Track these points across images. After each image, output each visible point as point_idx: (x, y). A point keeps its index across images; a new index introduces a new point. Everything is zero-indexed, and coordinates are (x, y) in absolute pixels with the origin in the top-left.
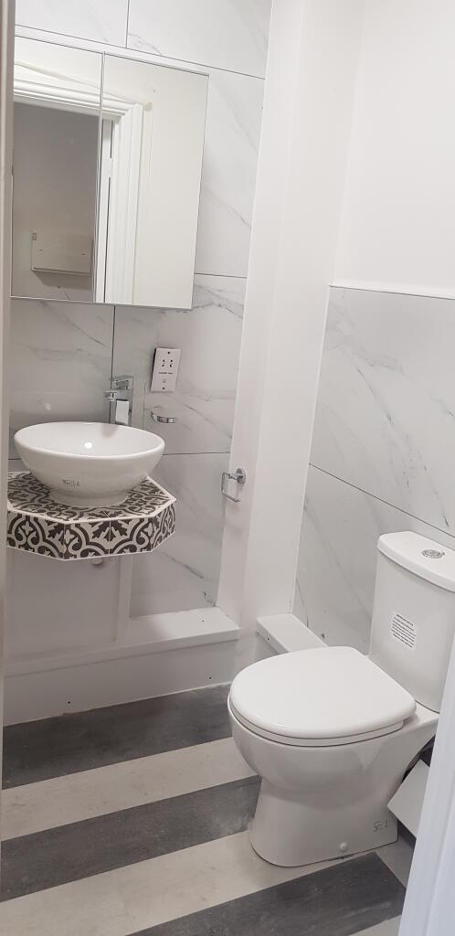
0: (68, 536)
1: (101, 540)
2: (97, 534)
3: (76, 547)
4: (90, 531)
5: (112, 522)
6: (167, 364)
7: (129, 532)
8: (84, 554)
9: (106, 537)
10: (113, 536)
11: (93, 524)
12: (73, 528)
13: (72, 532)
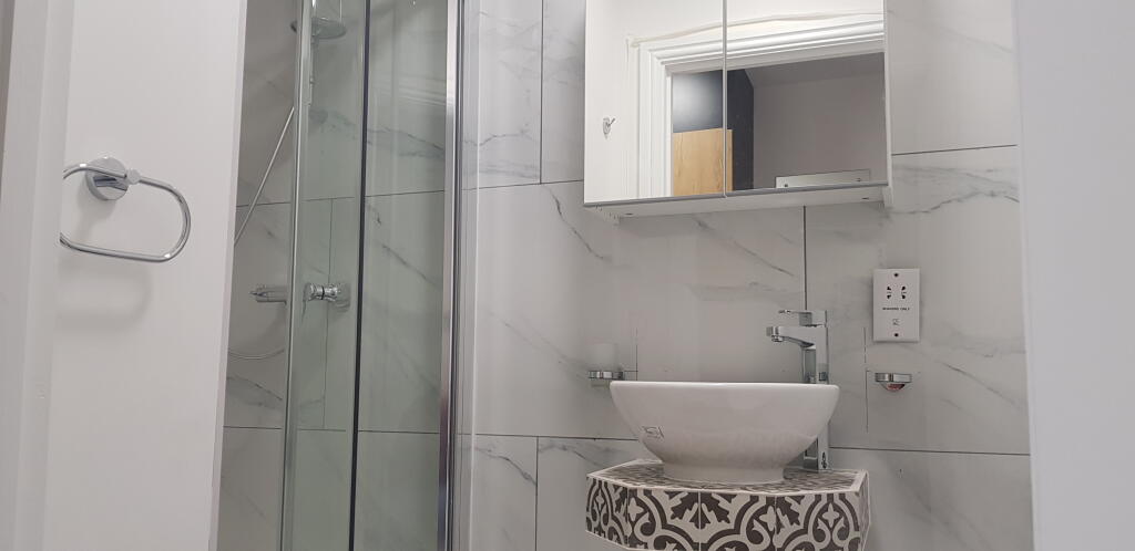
0: (634, 510)
1: (685, 523)
2: (679, 512)
3: (648, 529)
4: (668, 505)
5: (702, 494)
6: (896, 293)
7: (732, 517)
8: (661, 543)
9: (694, 520)
10: (705, 521)
11: (672, 494)
12: (641, 495)
13: (640, 503)
